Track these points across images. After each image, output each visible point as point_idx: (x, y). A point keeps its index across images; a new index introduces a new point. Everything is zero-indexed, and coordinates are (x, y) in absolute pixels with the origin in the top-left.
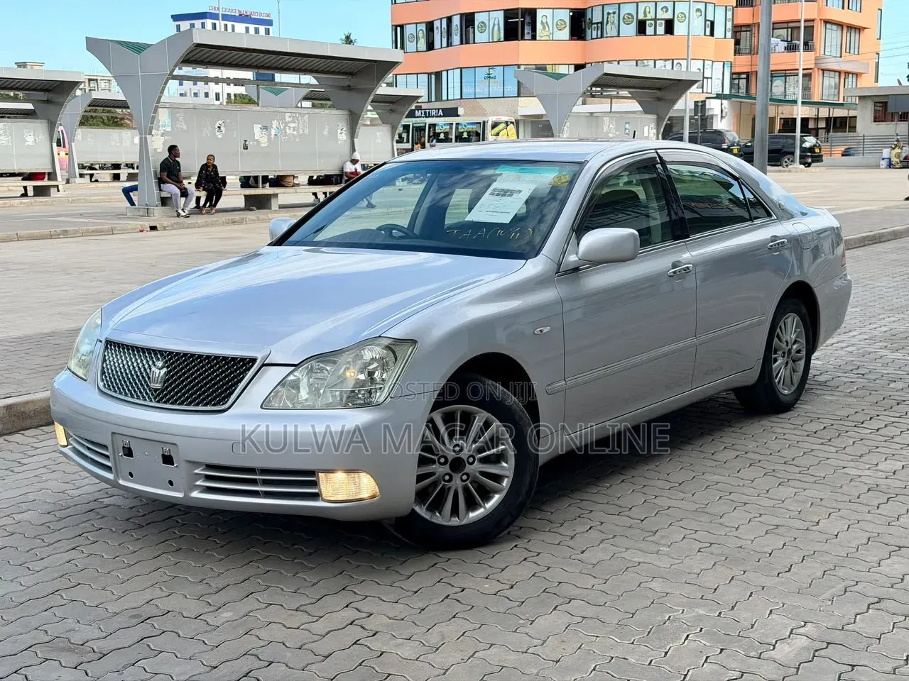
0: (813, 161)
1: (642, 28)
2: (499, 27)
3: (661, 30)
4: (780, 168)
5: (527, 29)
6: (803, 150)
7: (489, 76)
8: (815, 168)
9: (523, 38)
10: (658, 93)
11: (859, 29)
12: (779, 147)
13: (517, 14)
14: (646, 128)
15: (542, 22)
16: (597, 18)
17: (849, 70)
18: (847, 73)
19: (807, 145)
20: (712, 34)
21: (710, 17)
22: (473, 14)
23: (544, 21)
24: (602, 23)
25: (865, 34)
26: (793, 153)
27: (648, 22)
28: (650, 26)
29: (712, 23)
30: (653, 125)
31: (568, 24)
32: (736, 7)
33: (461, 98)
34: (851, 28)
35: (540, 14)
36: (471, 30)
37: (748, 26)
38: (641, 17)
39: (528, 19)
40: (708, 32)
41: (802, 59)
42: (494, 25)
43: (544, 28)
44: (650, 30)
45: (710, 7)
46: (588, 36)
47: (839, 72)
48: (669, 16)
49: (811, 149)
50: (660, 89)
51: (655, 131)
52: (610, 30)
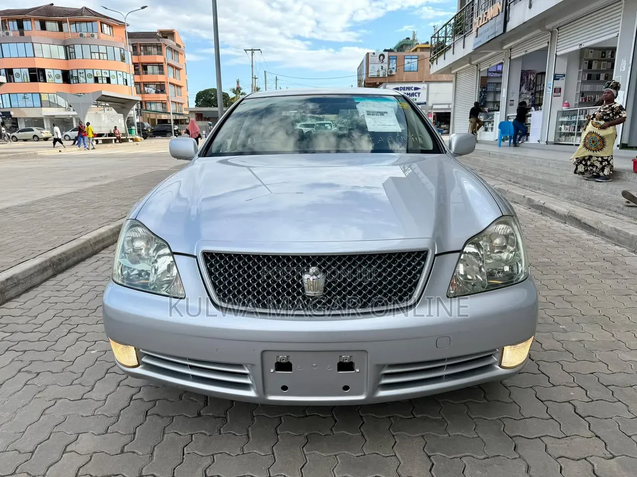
0: (178, 135)
1: (96, 80)
2: (27, 76)
3: (105, 81)
4: (166, 138)
5: (41, 78)
6: (175, 130)
7: (25, 98)
8: (179, 137)
9: (40, 81)
10: (123, 105)
11: (180, 87)
12: (164, 129)
13: (36, 70)
14: (120, 120)
15: (48, 75)
16: (75, 74)
17: (179, 102)
18: (178, 103)
19: (176, 129)
20: (127, 85)
21: (125, 78)
22: (12, 69)
23: (49, 74)
24: (78, 77)
25: (183, 88)
26: (171, 132)
27: (99, 78)
28: (100, 79)
29: (126, 80)
30: (122, 118)
31: (61, 76)
32: (135, 74)
33: (11, 107)
34: (178, 86)
35: (47, 71)
36: (12, 76)
37: (139, 82)
38: (95, 75)
39: (41, 73)
40: (125, 84)
41: (162, 97)
42: (24, 75)
43: (50, 77)
44: (100, 81)
45: (124, 74)
46: (72, 82)
47: (176, 102)
48: (108, 76)
49: (177, 131)
50: (123, 103)
51: (123, 121)
52: (82, 79)
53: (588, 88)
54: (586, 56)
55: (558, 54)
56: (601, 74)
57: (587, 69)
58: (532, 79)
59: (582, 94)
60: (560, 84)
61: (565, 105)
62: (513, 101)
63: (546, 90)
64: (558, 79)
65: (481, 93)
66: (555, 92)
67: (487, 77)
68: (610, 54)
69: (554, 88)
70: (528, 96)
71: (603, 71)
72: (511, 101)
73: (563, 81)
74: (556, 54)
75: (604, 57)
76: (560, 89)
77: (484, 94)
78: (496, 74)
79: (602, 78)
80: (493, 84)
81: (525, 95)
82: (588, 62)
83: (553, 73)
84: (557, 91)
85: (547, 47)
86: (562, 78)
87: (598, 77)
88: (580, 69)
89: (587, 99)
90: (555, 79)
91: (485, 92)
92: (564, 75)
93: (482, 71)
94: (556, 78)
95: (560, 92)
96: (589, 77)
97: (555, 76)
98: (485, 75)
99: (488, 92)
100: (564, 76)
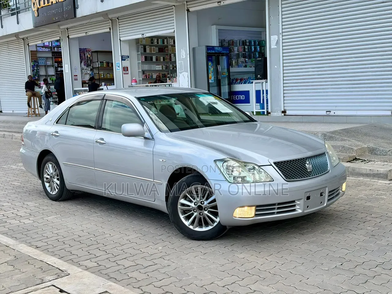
53: (146, 67)
54: (141, 42)
55: (122, 39)
56: (153, 57)
57: (143, 52)
58: (89, 56)
59: (144, 72)
60: (126, 63)
61: (134, 81)
62: (77, 76)
63: (115, 68)
64: (125, 60)
65: (33, 67)
66: (124, 71)
67: (37, 51)
68: (156, 41)
69: (123, 67)
70: (88, 72)
71: (154, 54)
72: (75, 76)
73: (128, 61)
74: (120, 39)
75: (153, 43)
76: (127, 68)
77: (37, 67)
78: (44, 48)
79: (154, 59)
80: (43, 58)
81: (86, 71)
82: (143, 46)
83: (120, 55)
84: (125, 69)
85: (110, 32)
86: (127, 59)
87: (151, 59)
88: (138, 51)
89: (147, 75)
90: (122, 60)
91: (38, 66)
92: (128, 56)
93: (31, 46)
94: (123, 58)
95: (128, 70)
96: (146, 58)
97: (122, 57)
98: (34, 49)
99: (40, 66)
100: (128, 58)
